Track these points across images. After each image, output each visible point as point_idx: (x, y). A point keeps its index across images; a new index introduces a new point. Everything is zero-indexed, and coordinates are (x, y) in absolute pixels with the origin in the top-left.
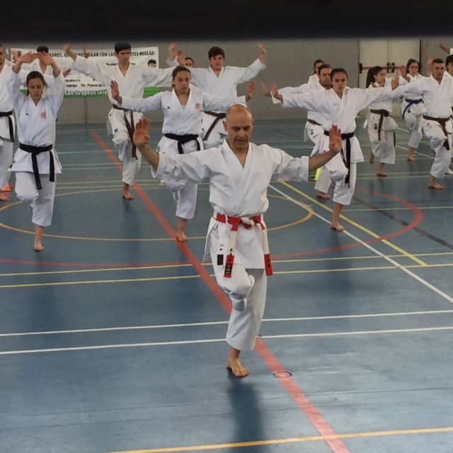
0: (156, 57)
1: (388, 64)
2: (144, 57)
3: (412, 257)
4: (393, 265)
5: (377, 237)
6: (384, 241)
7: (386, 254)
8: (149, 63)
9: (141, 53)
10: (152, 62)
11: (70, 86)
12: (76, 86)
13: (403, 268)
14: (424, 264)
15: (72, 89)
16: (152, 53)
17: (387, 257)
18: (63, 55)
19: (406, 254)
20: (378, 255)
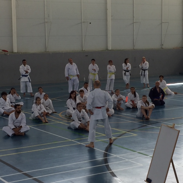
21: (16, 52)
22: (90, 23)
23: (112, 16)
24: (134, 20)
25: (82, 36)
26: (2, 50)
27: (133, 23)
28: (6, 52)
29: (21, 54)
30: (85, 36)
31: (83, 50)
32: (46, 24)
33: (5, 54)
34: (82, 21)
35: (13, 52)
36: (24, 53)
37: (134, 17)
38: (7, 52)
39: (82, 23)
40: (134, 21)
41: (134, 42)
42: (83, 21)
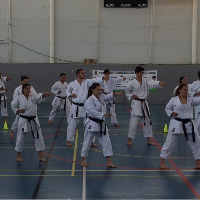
0: (156, 75)
2: (151, 75)
8: (153, 78)
9: (149, 73)
10: (154, 77)
11: (117, 87)
12: (120, 87)
15: (118, 88)
16: (154, 73)
18: (115, 73)
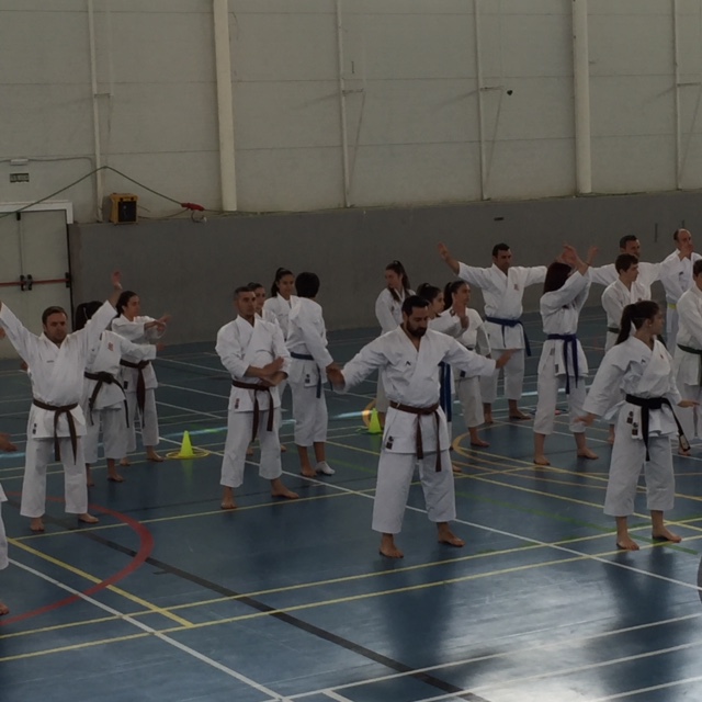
1: (22, 277)
3: (163, 611)
4: (143, 631)
5: (98, 581)
6: (110, 587)
7: (125, 613)
13: (159, 634)
14: (188, 625)
17: (126, 617)
19: (155, 609)
20: (112, 615)
21: (235, 209)
22: (510, 93)
23: (591, 63)
24: (674, 75)
25: (480, 141)
26: (183, 205)
27: (674, 87)
28: (197, 211)
29: (251, 216)
30: (493, 142)
31: (485, 197)
32: (343, 99)
33: (194, 221)
34: (478, 85)
35: (221, 212)
36: (262, 213)
37: (675, 64)
38: (201, 209)
39: (481, 93)
40: (678, 82)
41: (676, 162)
42: (481, 85)
